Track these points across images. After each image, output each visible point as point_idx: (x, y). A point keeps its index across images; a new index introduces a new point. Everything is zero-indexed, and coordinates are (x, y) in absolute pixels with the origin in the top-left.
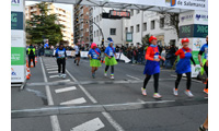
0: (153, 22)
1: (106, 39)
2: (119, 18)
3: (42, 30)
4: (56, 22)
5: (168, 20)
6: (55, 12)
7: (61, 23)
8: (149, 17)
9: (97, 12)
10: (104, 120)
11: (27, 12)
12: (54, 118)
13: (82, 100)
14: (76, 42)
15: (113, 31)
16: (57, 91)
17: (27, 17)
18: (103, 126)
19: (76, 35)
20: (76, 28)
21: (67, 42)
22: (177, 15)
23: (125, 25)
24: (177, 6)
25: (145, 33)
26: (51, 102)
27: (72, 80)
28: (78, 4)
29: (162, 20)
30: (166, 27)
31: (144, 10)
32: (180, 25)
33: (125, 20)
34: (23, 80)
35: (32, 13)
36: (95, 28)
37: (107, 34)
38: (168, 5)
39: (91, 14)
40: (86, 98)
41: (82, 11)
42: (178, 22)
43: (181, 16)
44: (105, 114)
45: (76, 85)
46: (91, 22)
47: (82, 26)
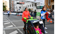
0: (30, 5)
2: (22, 4)
4: (4, 5)
5: (34, 5)
7: (6, 5)
8: (29, 4)
9: (16, 2)
10: (18, 31)
12: (4, 31)
13: (12, 26)
14: (10, 10)
15: (20, 7)
16: (5, 24)
18: (18, 32)
19: (10, 8)
20: (10, 6)
21: (7, 10)
22: (36, 3)
23: (23, 6)
24: (36, 1)
25: (28, 8)
27: (9, 21)
29: (33, 5)
30: (34, 6)
31: (28, 2)
32: (37, 6)
36: (15, 7)
37: (19, 8)
38: (34, 1)
39: (14, 3)
40: (13, 25)
41: (11, 2)
43: (37, 4)
44: (18, 29)
46: (14, 5)
47: (12, 6)
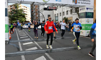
0: (67, 11)
1: (46, 20)
2: (52, 10)
3: (16, 16)
4: (23, 13)
5: (74, 10)
6: (22, 8)
7: (25, 13)
8: (65, 9)
9: (41, 7)
10: (46, 57)
11: (9, 8)
12: (23, 57)
13: (36, 48)
14: (32, 21)
16: (24, 44)
17: (9, 11)
19: (32, 18)
20: (32, 15)
22: (78, 8)
23: (55, 13)
24: (78, 4)
25: (64, 17)
26: (21, 49)
27: (31, 39)
28: (33, 4)
29: (71, 10)
30: (73, 14)
31: (63, 6)
32: (79, 12)
33: (54, 11)
34: (8, 40)
35: (11, 9)
36: (41, 15)
37: (46, 18)
38: (74, 4)
41: (34, 7)
42: (78, 11)
43: (80, 8)
45: (33, 41)
46: (39, 12)
47: (35, 14)
